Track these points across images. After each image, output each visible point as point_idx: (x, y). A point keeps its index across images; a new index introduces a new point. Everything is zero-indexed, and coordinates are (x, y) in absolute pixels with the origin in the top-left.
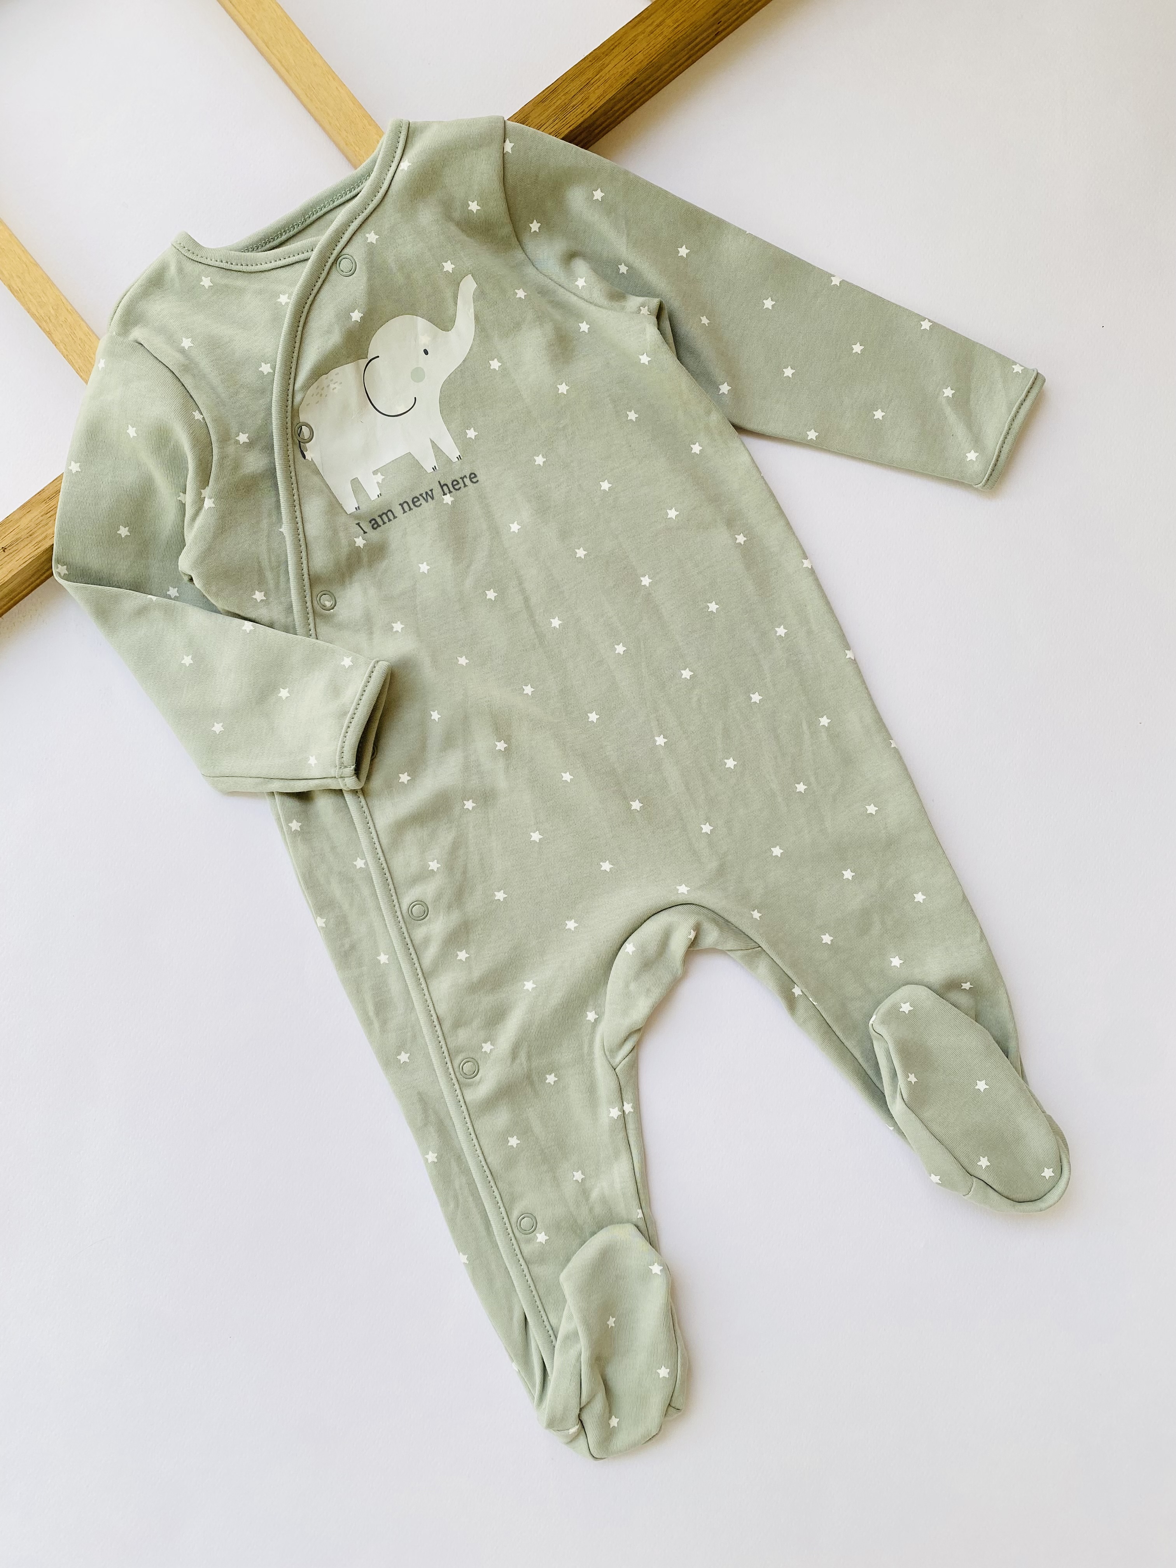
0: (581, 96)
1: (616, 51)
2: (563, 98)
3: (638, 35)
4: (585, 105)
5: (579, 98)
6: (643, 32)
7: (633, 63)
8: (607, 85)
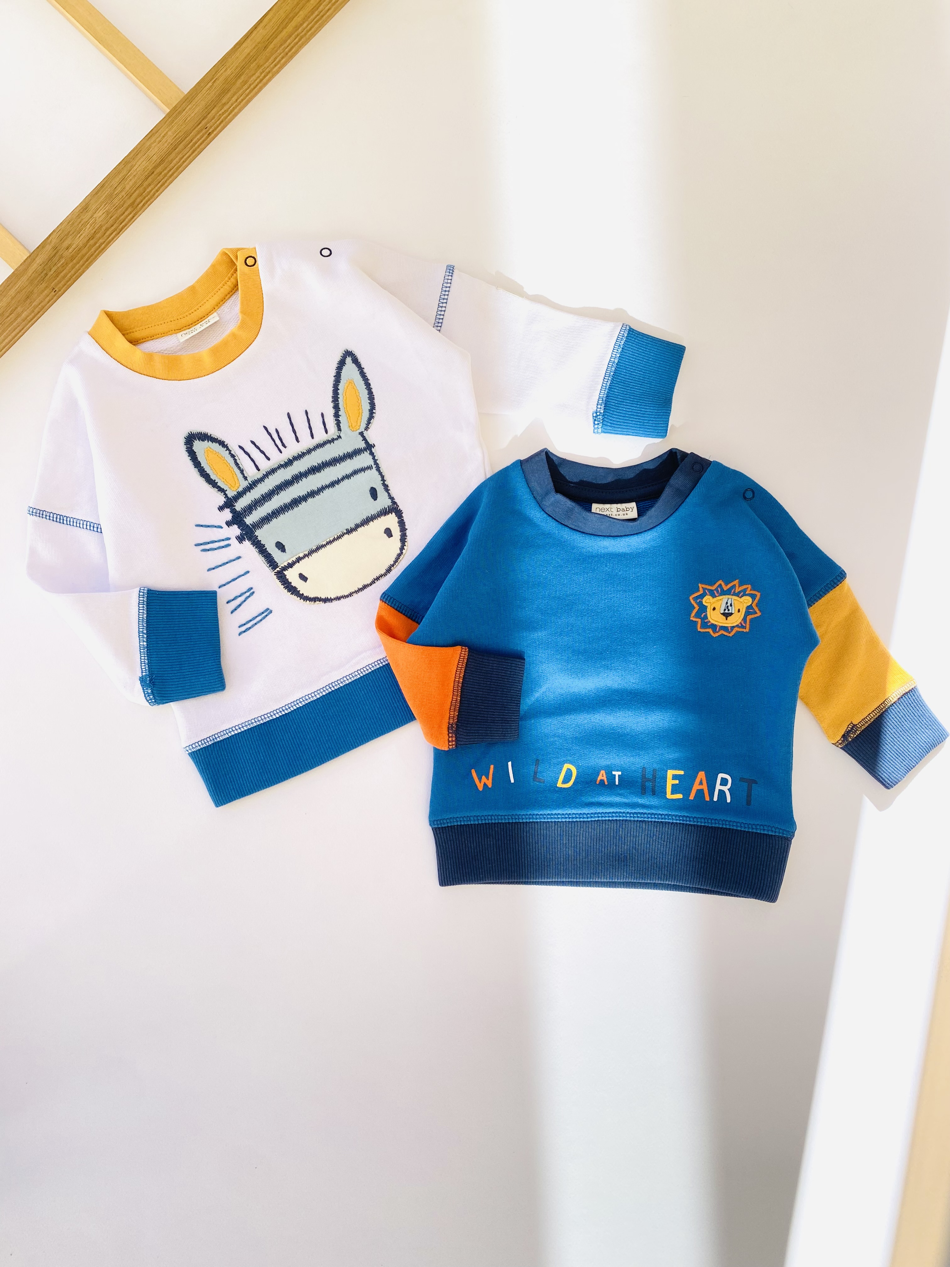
0: (120, 187)
1: (139, 156)
2: (109, 190)
3: (152, 143)
4: (123, 193)
5: (119, 189)
6: (155, 141)
7: (151, 162)
8: (136, 178)
